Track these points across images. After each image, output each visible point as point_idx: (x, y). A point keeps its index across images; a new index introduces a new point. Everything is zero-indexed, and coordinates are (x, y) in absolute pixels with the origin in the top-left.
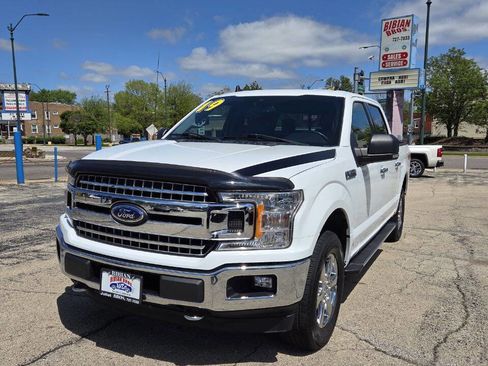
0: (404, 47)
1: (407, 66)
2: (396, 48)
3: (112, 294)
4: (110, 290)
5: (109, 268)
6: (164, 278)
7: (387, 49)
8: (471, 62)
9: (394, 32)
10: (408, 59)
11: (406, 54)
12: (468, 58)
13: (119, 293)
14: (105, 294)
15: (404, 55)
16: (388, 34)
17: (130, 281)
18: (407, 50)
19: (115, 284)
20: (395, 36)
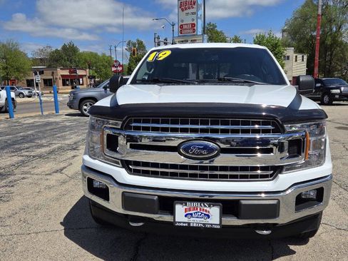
0: (193, 20)
1: (195, 33)
2: (188, 20)
3: (189, 223)
4: (186, 220)
5: (183, 201)
6: (243, 202)
7: (182, 21)
8: (221, 32)
9: (186, 9)
10: (195, 28)
11: (194, 24)
12: (219, 30)
13: (196, 221)
14: (182, 224)
15: (193, 25)
16: (183, 10)
17: (208, 209)
18: (195, 22)
19: (191, 214)
20: (187, 11)
